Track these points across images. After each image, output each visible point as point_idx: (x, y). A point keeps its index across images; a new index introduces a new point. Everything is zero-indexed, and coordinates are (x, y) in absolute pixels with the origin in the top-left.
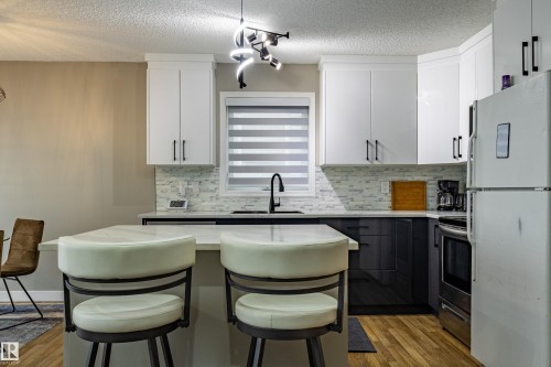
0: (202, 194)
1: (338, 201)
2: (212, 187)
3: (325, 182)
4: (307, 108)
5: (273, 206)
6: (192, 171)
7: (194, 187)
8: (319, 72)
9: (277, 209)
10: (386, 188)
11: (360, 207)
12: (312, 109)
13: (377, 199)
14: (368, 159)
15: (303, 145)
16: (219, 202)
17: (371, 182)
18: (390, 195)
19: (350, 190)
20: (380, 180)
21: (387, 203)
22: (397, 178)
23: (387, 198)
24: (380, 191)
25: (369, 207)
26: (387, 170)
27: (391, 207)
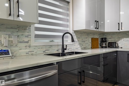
2: (26, 40)
5: (64, 49)
6: (12, 28)
7: (14, 39)
11: (85, 48)
12: (71, 4)
13: (88, 45)
14: (96, 28)
15: (68, 21)
16: (31, 49)
17: (87, 38)
18: (91, 43)
19: (82, 41)
20: (89, 37)
21: (91, 46)
22: (92, 37)
23: (91, 44)
24: (89, 41)
25: (87, 48)
26: (90, 33)
27: (91, 47)
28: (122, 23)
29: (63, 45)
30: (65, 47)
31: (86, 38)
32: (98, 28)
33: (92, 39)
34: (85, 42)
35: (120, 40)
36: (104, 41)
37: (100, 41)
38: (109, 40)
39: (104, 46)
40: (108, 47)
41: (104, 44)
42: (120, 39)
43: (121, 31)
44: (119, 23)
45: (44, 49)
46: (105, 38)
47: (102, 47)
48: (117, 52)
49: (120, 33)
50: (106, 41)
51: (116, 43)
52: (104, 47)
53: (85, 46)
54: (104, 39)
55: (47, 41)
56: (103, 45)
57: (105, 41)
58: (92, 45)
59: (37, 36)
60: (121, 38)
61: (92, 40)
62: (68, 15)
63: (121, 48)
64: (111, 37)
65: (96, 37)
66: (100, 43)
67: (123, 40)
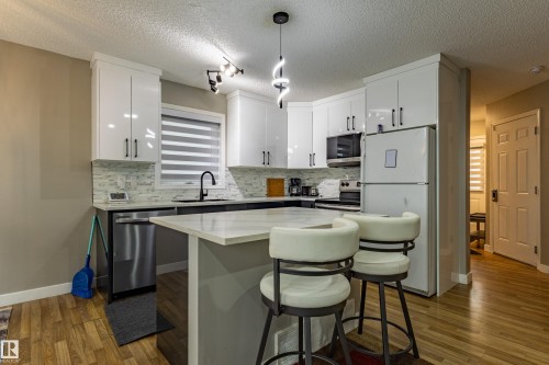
0: (140, 188)
1: (238, 192)
2: (148, 181)
3: (231, 179)
4: (219, 124)
5: (203, 195)
6: (130, 167)
7: (132, 181)
8: (227, 101)
9: (206, 198)
10: (264, 183)
12: (223, 126)
13: (260, 190)
15: (217, 152)
16: (155, 194)
17: (257, 178)
18: (266, 187)
19: (246, 184)
20: (262, 177)
22: (270, 176)
23: (265, 189)
24: (262, 184)
25: (256, 195)
27: (267, 195)
28: (314, 154)
29: (202, 190)
30: (205, 192)
31: (255, 179)
33: (269, 180)
34: (251, 184)
39: (295, 192)
41: (295, 189)
43: (313, 167)
44: (310, 155)
45: (174, 195)
49: (314, 170)
50: (298, 185)
53: (251, 193)
55: (181, 183)
56: (293, 191)
58: (267, 191)
59: (164, 177)
61: (268, 183)
62: (218, 143)
65: (279, 176)
66: (289, 188)
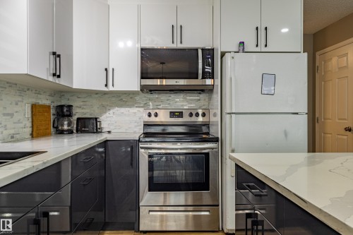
11: (12, 137)
13: (22, 125)
14: (54, 75)
17: (19, 103)
18: (30, 120)
19: (4, 115)
20: (25, 102)
21: (29, 130)
22: (34, 101)
23: (29, 124)
24: (25, 115)
25: (18, 136)
26: (28, 89)
27: (32, 134)
28: (113, 69)
31: (17, 104)
32: (59, 76)
33: (34, 107)
34: (12, 115)
35: (105, 113)
36: (66, 113)
37: (54, 115)
38: (78, 113)
39: (66, 127)
40: (77, 131)
41: (66, 123)
42: (105, 109)
43: (111, 88)
44: (106, 70)
46: (70, 107)
47: (61, 132)
48: (105, 143)
49: (105, 94)
50: (70, 115)
51: (98, 120)
52: (66, 131)
53: (12, 132)
54: (65, 110)
56: (63, 125)
57: (68, 113)
58: (32, 127)
60: (108, 108)
61: (32, 112)
63: (109, 132)
64: (82, 103)
65: (44, 101)
66: (54, 121)
67: (111, 111)
